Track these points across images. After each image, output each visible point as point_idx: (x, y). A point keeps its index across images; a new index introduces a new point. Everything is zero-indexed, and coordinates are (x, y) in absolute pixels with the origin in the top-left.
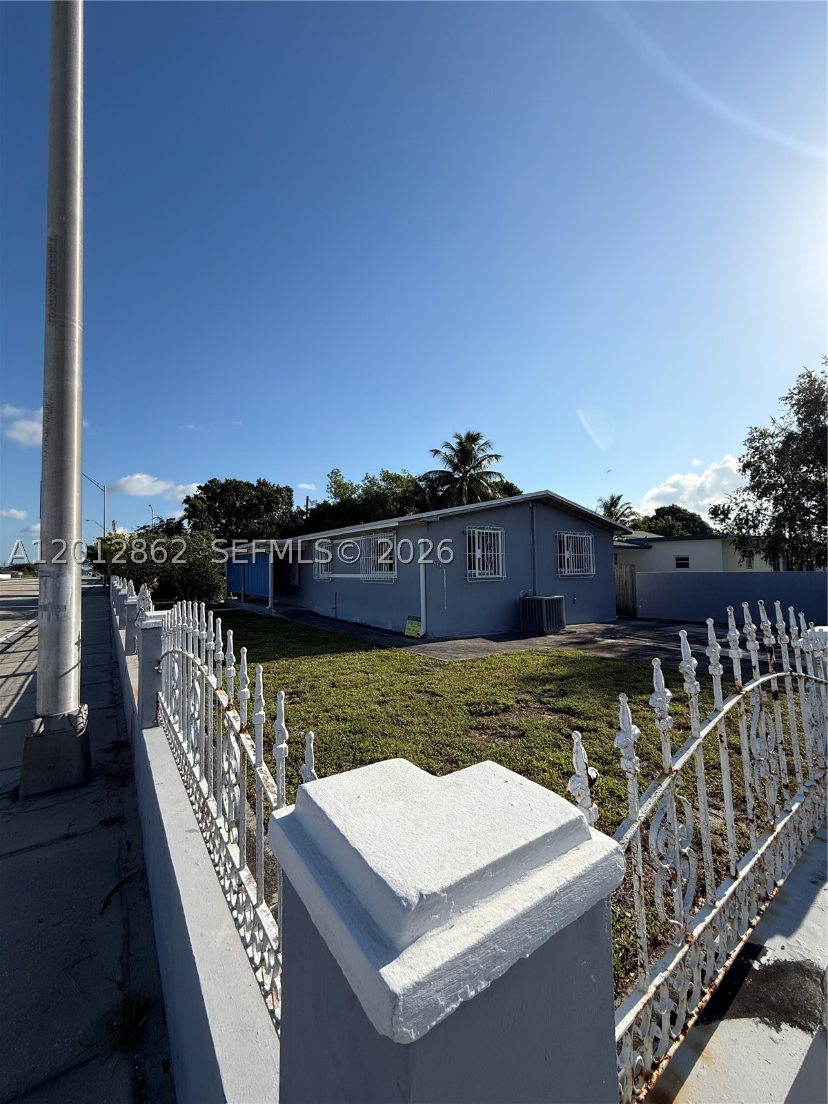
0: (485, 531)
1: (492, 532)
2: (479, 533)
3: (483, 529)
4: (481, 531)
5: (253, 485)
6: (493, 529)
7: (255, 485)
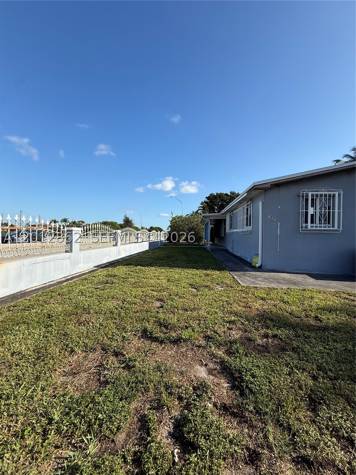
0: (319, 193)
1: (328, 193)
2: (312, 195)
3: (319, 191)
4: (315, 193)
5: (228, 194)
6: (328, 191)
7: (229, 194)
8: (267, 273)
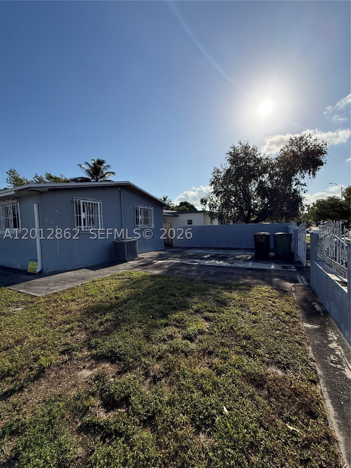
0: (87, 201)
1: (93, 202)
2: (83, 203)
8: (52, 277)
